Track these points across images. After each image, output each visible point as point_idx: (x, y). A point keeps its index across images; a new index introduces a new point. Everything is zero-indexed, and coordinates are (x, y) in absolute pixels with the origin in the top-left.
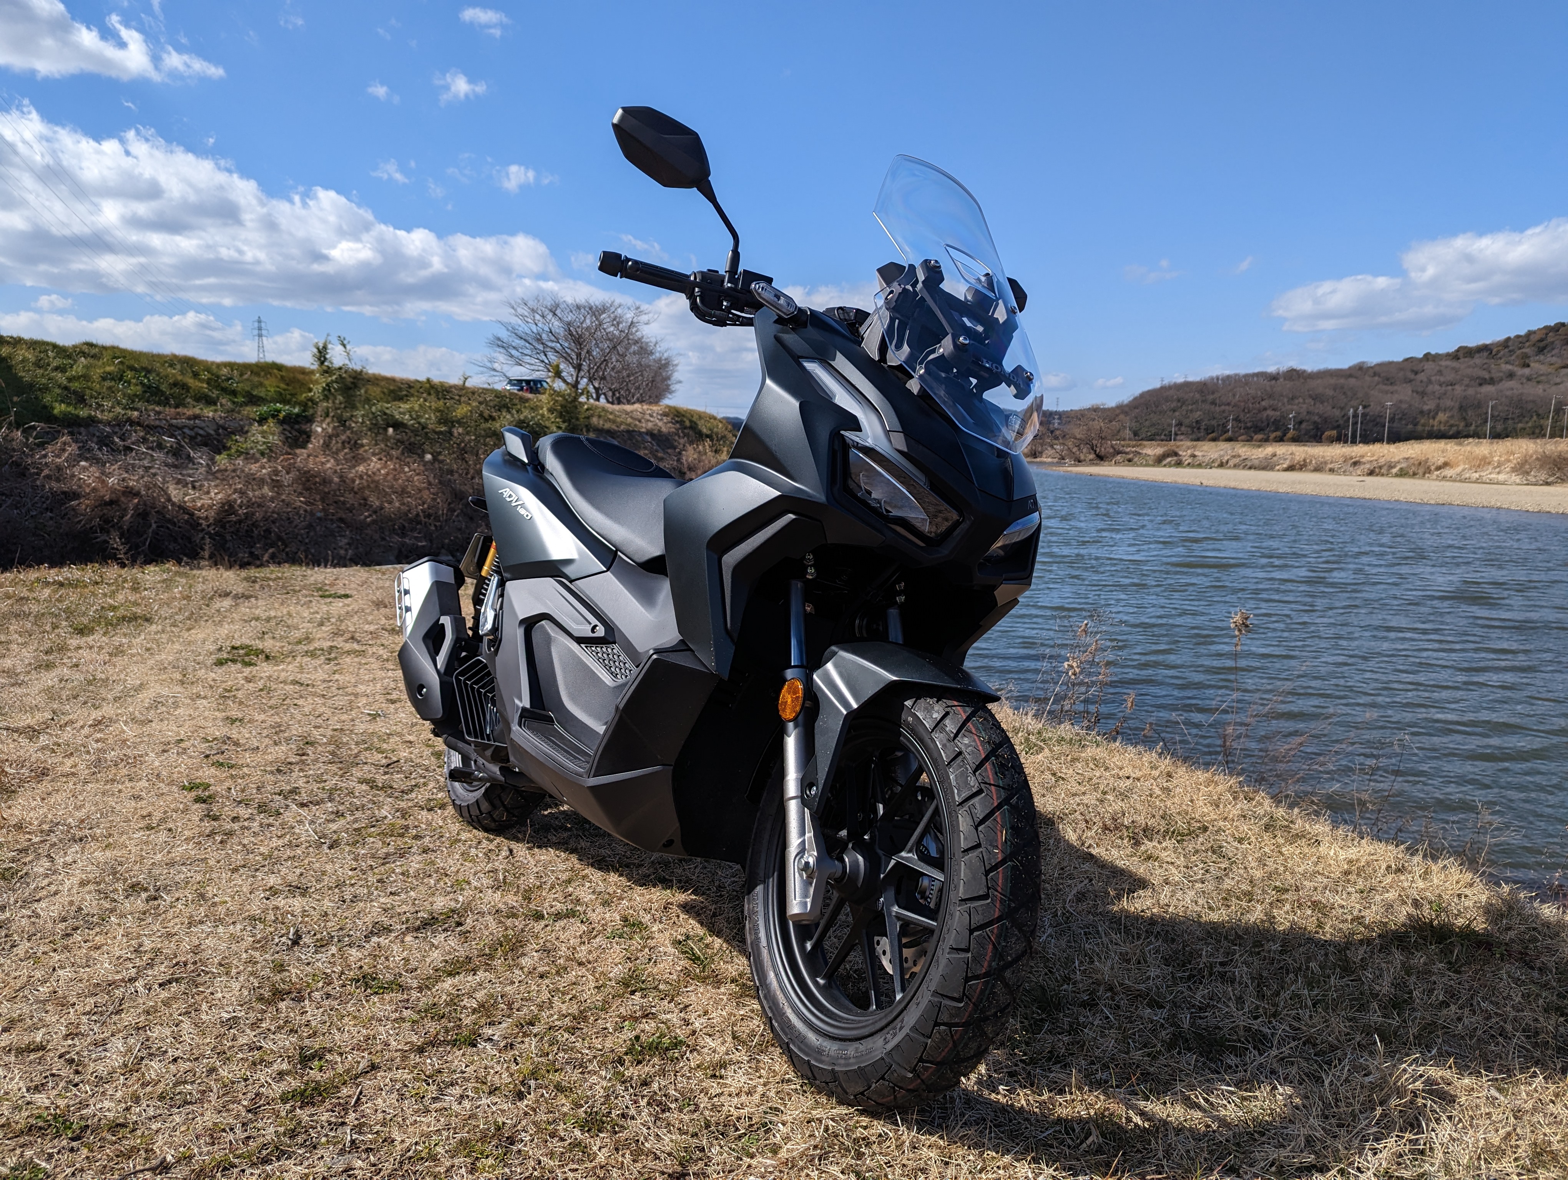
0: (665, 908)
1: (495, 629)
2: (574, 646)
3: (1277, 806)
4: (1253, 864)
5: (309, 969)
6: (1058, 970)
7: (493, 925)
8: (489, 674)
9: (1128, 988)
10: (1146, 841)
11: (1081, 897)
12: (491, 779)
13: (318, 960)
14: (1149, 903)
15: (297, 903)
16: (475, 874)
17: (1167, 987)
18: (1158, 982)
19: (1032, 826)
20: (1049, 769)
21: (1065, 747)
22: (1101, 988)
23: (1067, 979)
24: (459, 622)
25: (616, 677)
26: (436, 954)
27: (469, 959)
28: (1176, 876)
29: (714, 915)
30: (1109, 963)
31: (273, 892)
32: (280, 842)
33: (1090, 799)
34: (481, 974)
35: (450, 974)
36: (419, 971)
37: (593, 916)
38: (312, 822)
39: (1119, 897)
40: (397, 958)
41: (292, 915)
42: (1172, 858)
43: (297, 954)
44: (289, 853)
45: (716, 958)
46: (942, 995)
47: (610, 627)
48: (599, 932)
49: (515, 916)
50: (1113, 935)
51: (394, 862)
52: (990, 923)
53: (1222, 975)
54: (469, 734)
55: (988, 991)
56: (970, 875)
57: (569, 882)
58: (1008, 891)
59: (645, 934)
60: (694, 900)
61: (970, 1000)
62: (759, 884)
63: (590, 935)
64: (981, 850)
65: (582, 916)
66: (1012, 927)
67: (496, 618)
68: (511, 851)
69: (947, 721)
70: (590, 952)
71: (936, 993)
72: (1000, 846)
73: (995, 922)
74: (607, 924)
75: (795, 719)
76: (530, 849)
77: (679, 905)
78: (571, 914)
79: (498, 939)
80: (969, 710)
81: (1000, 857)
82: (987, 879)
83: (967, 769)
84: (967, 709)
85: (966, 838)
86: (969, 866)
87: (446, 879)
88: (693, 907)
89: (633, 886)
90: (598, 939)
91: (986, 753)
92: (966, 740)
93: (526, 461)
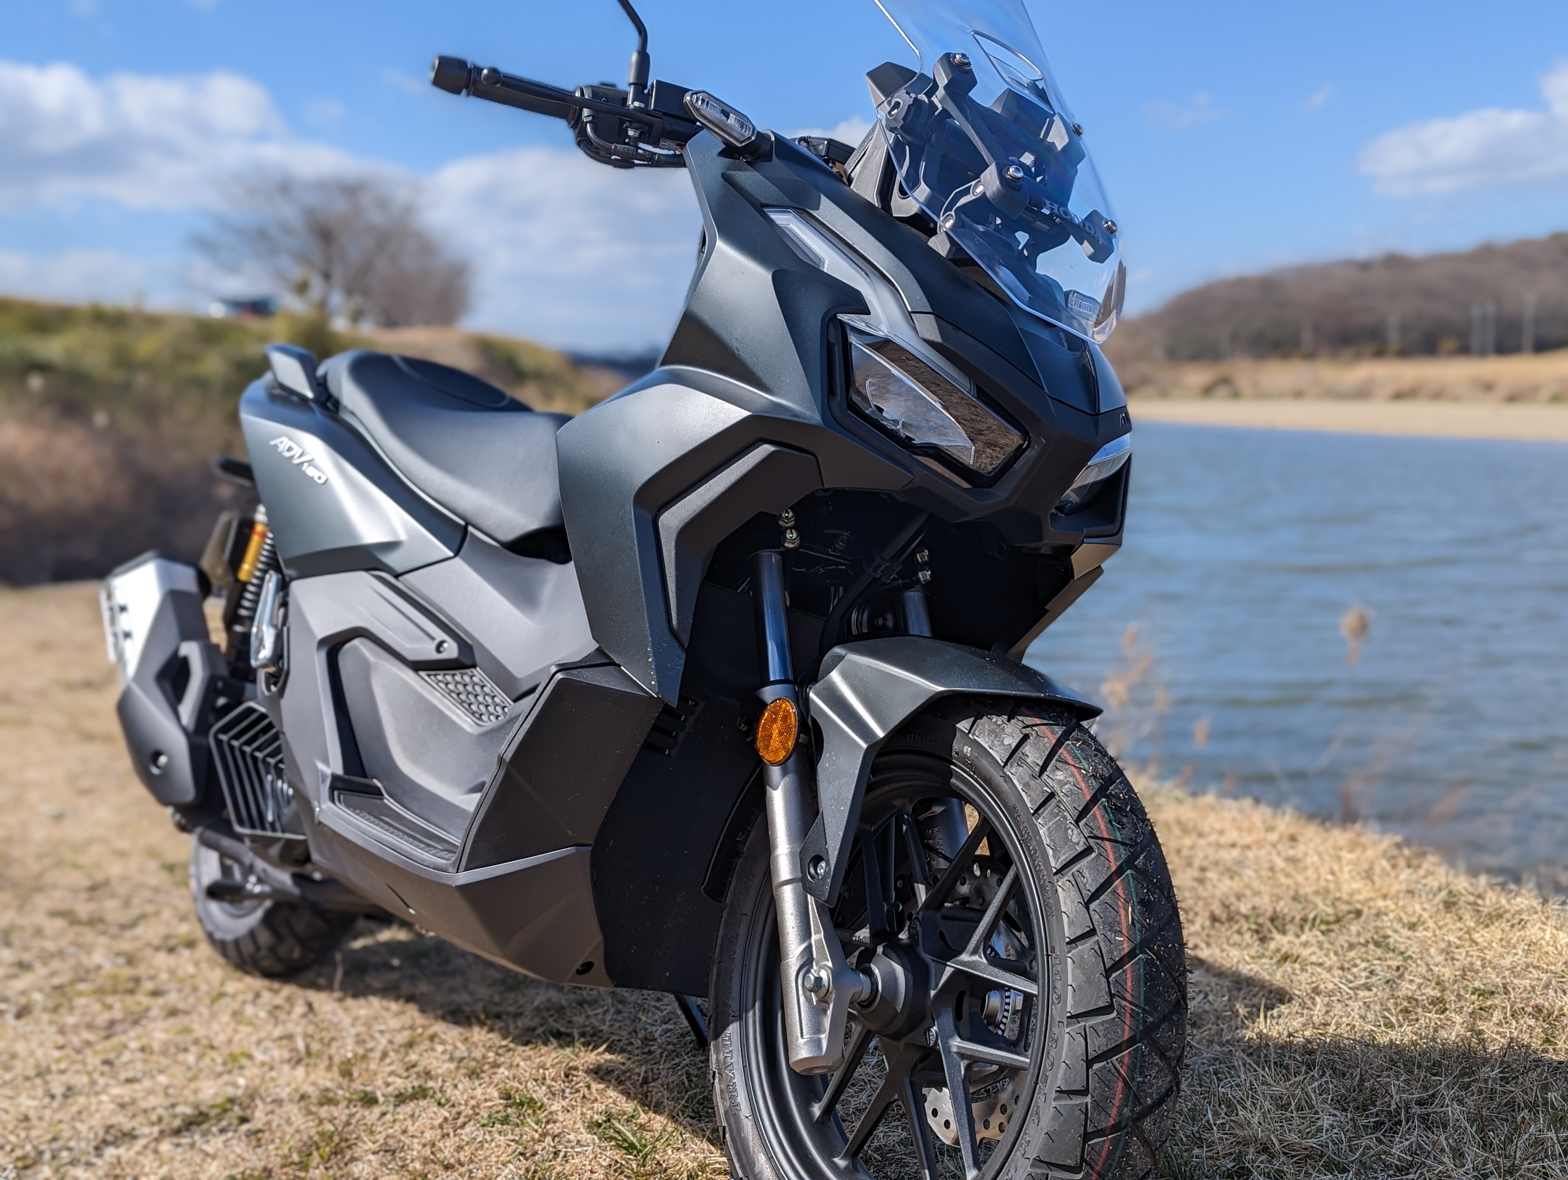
0: (567, 1076)
1: (278, 656)
2: (409, 676)
3: (1456, 875)
4: (1437, 959)
6: (1182, 1128)
7: (299, 1120)
8: (270, 727)
9: (1291, 1146)
10: (1276, 935)
12: (277, 893)
14: (1297, 1023)
16: (259, 1043)
18: (1334, 1134)
22: (1251, 1150)
23: (1197, 1140)
24: (212, 651)
25: (480, 719)
26: (212, 1168)
28: (1330, 983)
29: (645, 1081)
37: (456, 1095)
39: (1252, 1016)
40: (152, 1178)
42: (1318, 956)
45: (659, 1144)
46: (1048, 1164)
47: (465, 643)
48: (469, 1118)
49: (330, 1101)
50: (1259, 1070)
52: (1118, 1049)
53: (1423, 1119)
54: (241, 823)
55: (1118, 1153)
56: (1082, 978)
57: (410, 1045)
58: (1142, 998)
59: (542, 1116)
60: (611, 1061)
61: (1092, 1168)
62: (733, 1022)
63: (455, 1123)
64: (1096, 938)
65: (439, 1095)
66: (1150, 1052)
67: (279, 638)
68: (310, 1006)
69: (1027, 748)
70: (460, 1148)
71: (1038, 1161)
72: (1124, 931)
73: (1124, 1046)
74: (478, 1105)
75: (782, 764)
76: (340, 1000)
77: (588, 1071)
78: (421, 1093)
79: (311, 1138)
80: (1059, 730)
81: (1126, 947)
82: (1108, 982)
83: (1065, 817)
84: (1056, 728)
85: (1071, 923)
86: (1079, 964)
87: (214, 1054)
88: (610, 1072)
89: (512, 1045)
90: (468, 1129)
91: (1092, 792)
92: (1060, 776)
93: (310, 395)
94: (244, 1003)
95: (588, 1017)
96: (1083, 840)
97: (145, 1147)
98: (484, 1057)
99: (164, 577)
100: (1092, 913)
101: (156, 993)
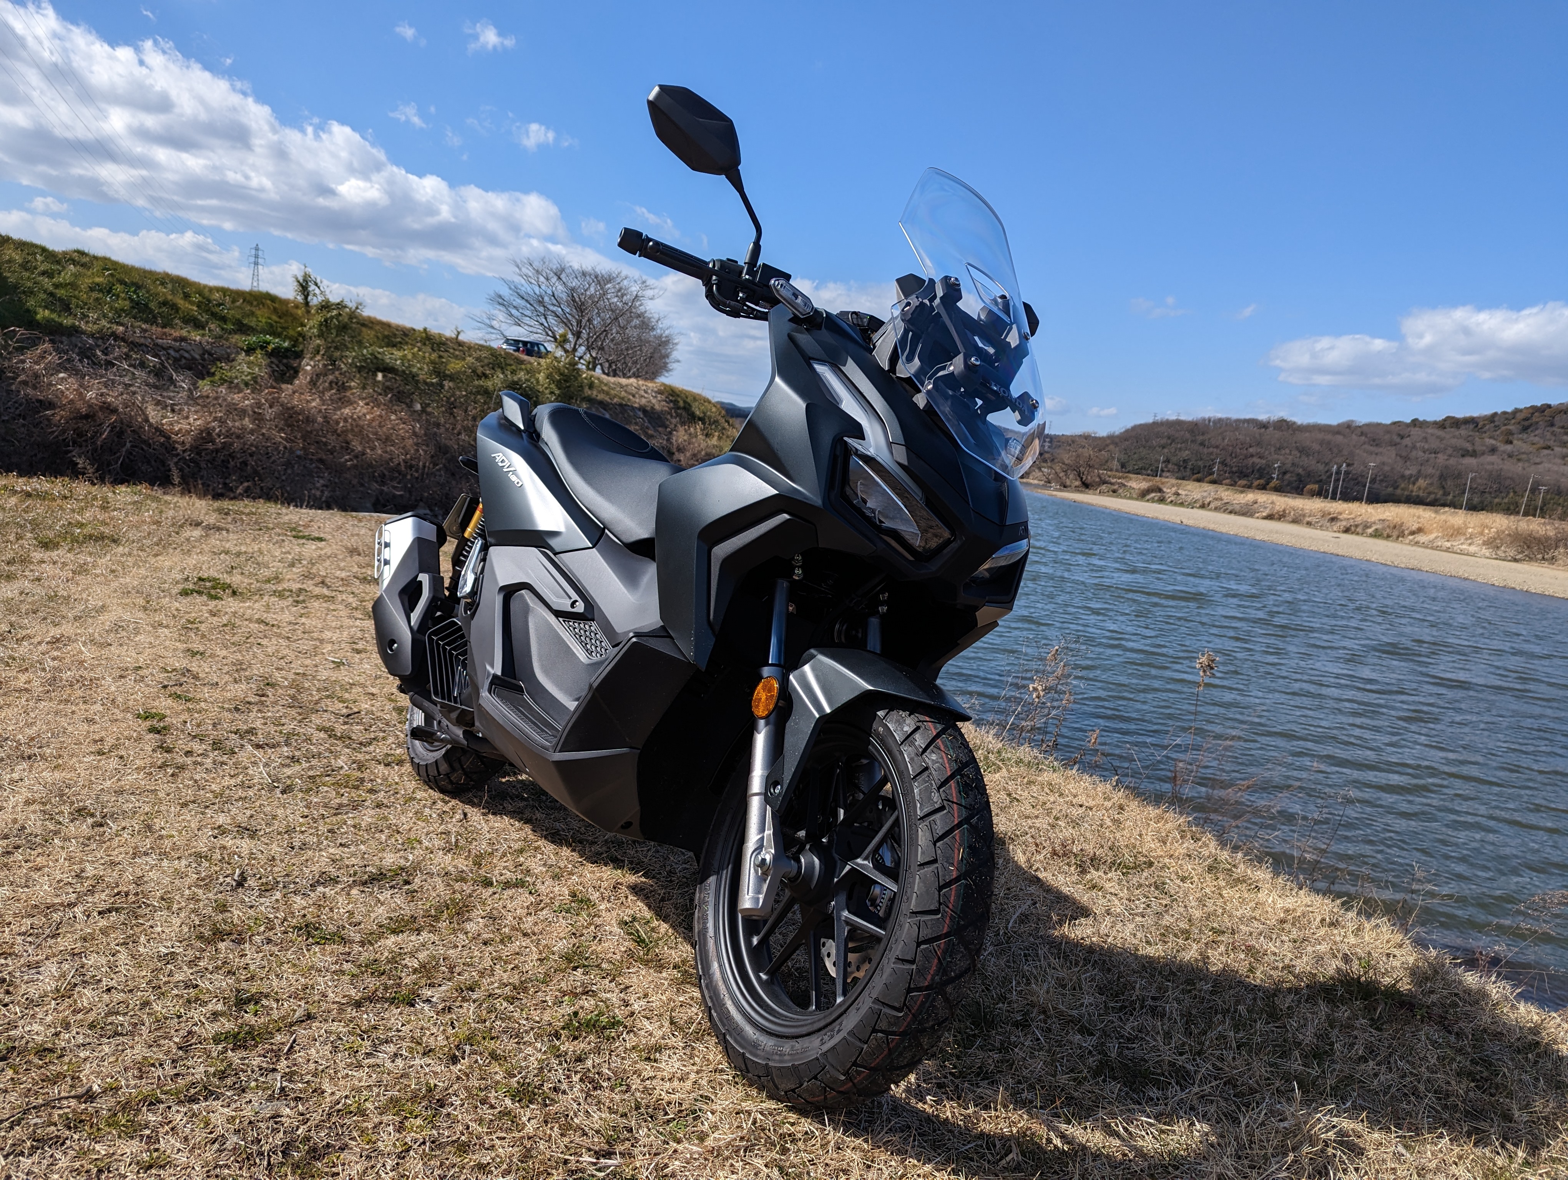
0: (614, 888)
1: (474, 593)
2: (551, 619)
4: (1194, 904)
5: (251, 912)
6: (995, 988)
7: (441, 887)
8: (463, 637)
9: (1061, 1013)
10: (1092, 870)
11: (1024, 919)
12: (454, 741)
13: (261, 904)
14: (1089, 931)
15: (245, 845)
16: (427, 834)
17: (1099, 1015)
18: (1091, 1009)
19: (988, 845)
20: (1005, 789)
21: (1023, 769)
22: (1035, 1010)
23: (1003, 998)
24: (437, 581)
25: (590, 654)
26: (381, 910)
27: (414, 918)
28: (1119, 909)
29: (663, 900)
30: (1045, 986)
31: (222, 831)
32: (233, 782)
33: (1043, 823)
34: (425, 935)
35: (394, 932)
36: (362, 926)
37: (542, 889)
38: (266, 765)
39: (1061, 923)
40: (341, 910)
41: (239, 856)
42: (1116, 889)
43: (241, 895)
44: (241, 793)
45: (660, 943)
46: (883, 1003)
47: (590, 602)
48: (547, 905)
49: (463, 880)
50: (1052, 959)
51: (346, 813)
52: (938, 938)
53: (1153, 1010)
54: (437, 694)
55: (928, 1004)
56: (923, 889)
57: (520, 851)
58: (959, 908)
59: (592, 911)
60: (644, 883)
62: (713, 875)
63: (537, 907)
64: (937, 865)
67: (476, 581)
68: (465, 815)
69: (917, 736)
71: (877, 1000)
72: (955, 864)
73: (943, 937)
74: (554, 898)
75: (766, 718)
76: (485, 814)
77: (629, 887)
78: (519, 884)
79: (445, 901)
80: (940, 727)
81: (955, 875)
82: (940, 895)
83: (931, 784)
84: (938, 725)
85: (922, 851)
86: (923, 880)
87: (397, 836)
88: (642, 890)
90: (544, 912)
91: (952, 771)
92: (933, 757)
93: (522, 426)
95: (636, 852)
96: (940, 800)
98: (566, 867)
100: (937, 849)
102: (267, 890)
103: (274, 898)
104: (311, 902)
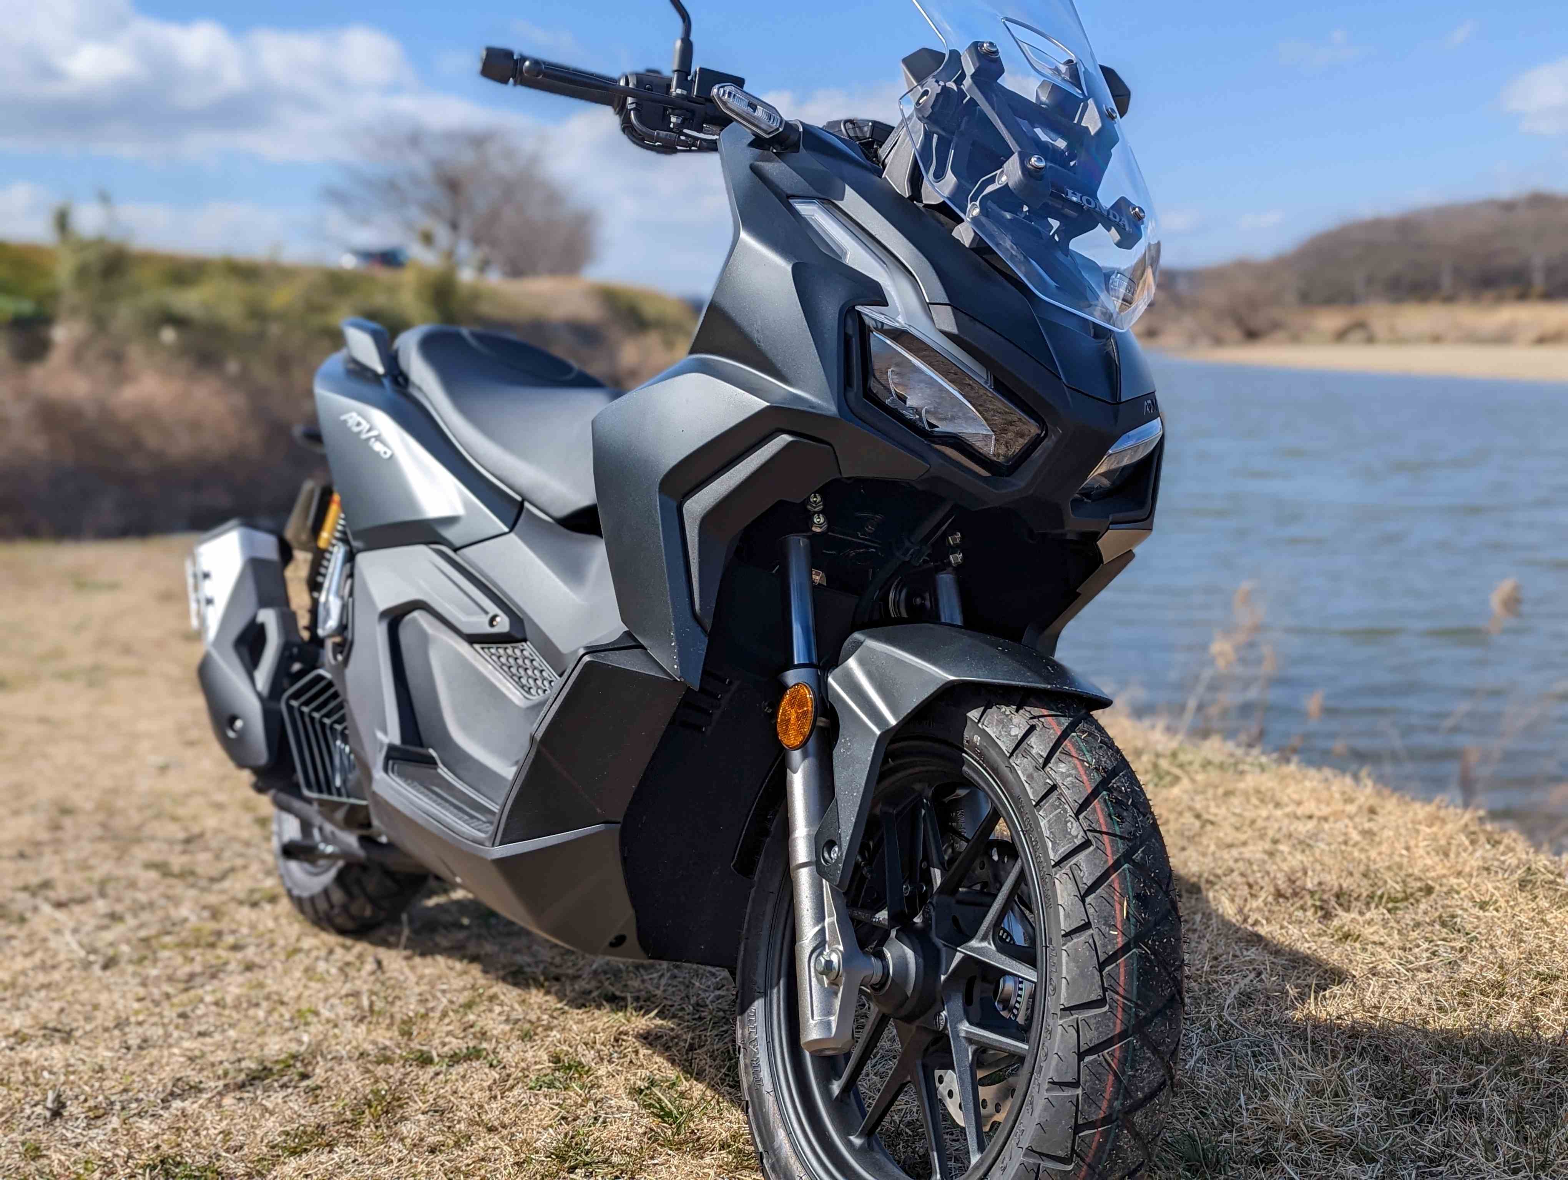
0: (616, 1040)
1: (343, 628)
2: (463, 648)
3: (1537, 852)
4: (1504, 941)
5: (78, 1153)
6: (1215, 1111)
7: (356, 1077)
8: (335, 695)
9: (1321, 1134)
10: (1340, 912)
11: (1245, 1000)
12: (345, 854)
13: (92, 1139)
14: (1348, 1004)
15: (57, 1053)
16: (326, 999)
17: (1381, 1129)
18: (1366, 1123)
19: (1167, 893)
20: (1190, 809)
21: (1214, 775)
22: (1281, 1136)
23: (1228, 1125)
24: (288, 619)
25: (529, 692)
26: (271, 1123)
27: (321, 1129)
28: (1389, 964)
29: (692, 1048)
30: (1291, 1098)
31: (21, 1038)
32: (28, 963)
33: (1255, 851)
34: (341, 1151)
35: (294, 1152)
36: (246, 1150)
37: (507, 1057)
38: (75, 931)
40: (212, 1132)
41: (51, 1073)
42: (1382, 935)
43: (60, 1130)
44: (42, 978)
45: (696, 1113)
46: (1040, 1154)
47: (517, 619)
48: (518, 1080)
49: (388, 1060)
50: (1296, 1055)
51: (202, 986)
52: (1109, 1043)
53: (1463, 1110)
54: (309, 786)
55: (1108, 1147)
56: (1076, 971)
57: (469, 1006)
58: (1135, 991)
59: (587, 1080)
60: (661, 1027)
61: (1083, 1160)
62: (758, 998)
63: (504, 1085)
64: (1091, 931)
65: (492, 1056)
66: (1142, 1047)
67: (344, 608)
68: (379, 963)
69: (1033, 740)
70: (505, 1111)
71: (1031, 1151)
72: (1119, 926)
73: (1116, 1040)
74: (528, 1068)
75: (803, 746)
76: (408, 958)
77: (638, 1036)
78: (474, 1054)
79: (365, 1097)
80: (1065, 722)
81: (1120, 941)
82: (1102, 976)
83: (1065, 811)
84: (1062, 719)
85: (1067, 916)
86: (1074, 957)
87: (282, 1009)
88: (658, 1037)
89: (566, 1008)
90: (516, 1092)
91: (1094, 785)
92: (1063, 768)
93: (380, 370)
94: (317, 958)
95: (643, 981)
96: (1082, 833)
97: (210, 1100)
98: (539, 1019)
99: (246, 544)
100: (1088, 907)
101: (236, 948)
102: (97, 1117)
103: (109, 1127)
104: (165, 1126)
